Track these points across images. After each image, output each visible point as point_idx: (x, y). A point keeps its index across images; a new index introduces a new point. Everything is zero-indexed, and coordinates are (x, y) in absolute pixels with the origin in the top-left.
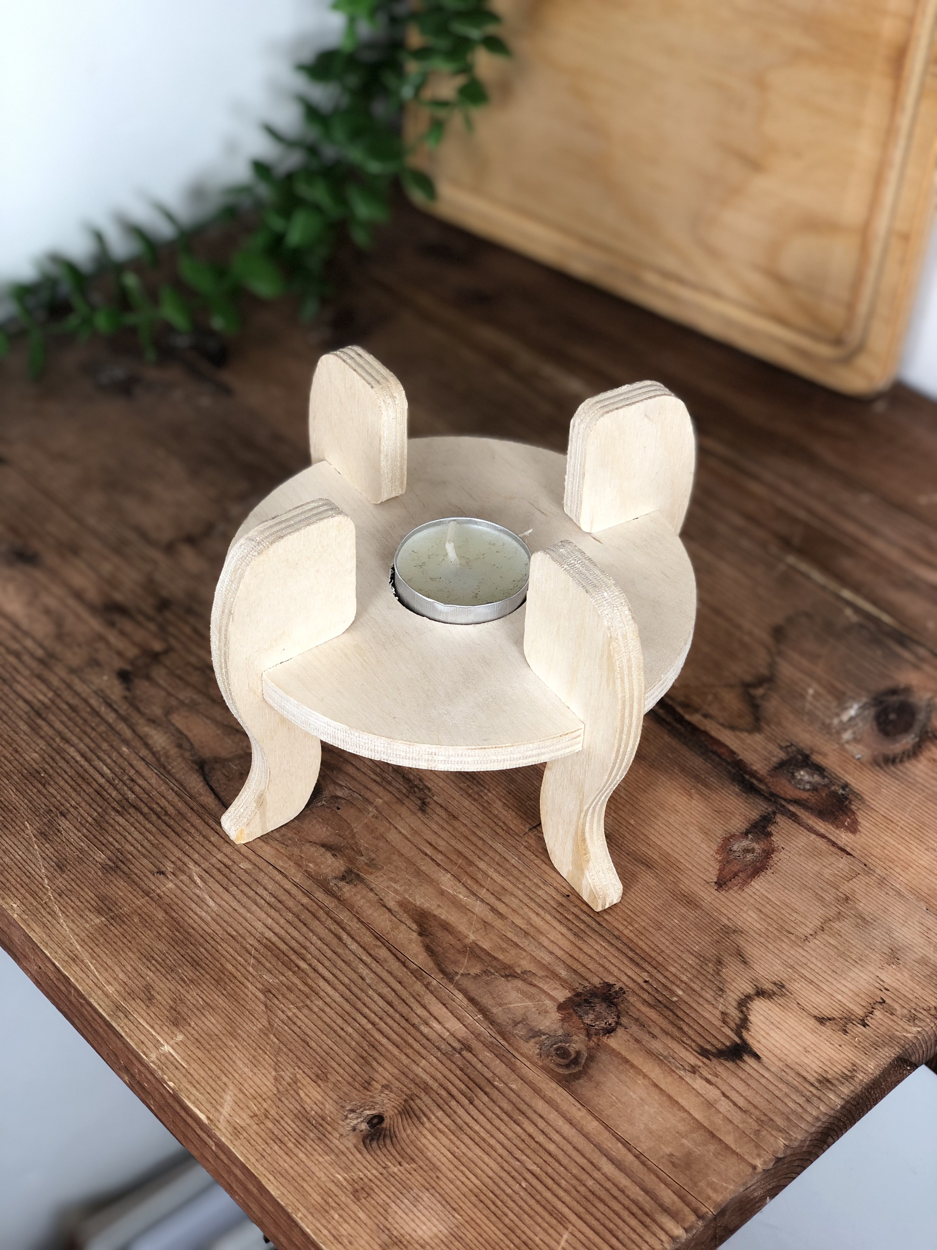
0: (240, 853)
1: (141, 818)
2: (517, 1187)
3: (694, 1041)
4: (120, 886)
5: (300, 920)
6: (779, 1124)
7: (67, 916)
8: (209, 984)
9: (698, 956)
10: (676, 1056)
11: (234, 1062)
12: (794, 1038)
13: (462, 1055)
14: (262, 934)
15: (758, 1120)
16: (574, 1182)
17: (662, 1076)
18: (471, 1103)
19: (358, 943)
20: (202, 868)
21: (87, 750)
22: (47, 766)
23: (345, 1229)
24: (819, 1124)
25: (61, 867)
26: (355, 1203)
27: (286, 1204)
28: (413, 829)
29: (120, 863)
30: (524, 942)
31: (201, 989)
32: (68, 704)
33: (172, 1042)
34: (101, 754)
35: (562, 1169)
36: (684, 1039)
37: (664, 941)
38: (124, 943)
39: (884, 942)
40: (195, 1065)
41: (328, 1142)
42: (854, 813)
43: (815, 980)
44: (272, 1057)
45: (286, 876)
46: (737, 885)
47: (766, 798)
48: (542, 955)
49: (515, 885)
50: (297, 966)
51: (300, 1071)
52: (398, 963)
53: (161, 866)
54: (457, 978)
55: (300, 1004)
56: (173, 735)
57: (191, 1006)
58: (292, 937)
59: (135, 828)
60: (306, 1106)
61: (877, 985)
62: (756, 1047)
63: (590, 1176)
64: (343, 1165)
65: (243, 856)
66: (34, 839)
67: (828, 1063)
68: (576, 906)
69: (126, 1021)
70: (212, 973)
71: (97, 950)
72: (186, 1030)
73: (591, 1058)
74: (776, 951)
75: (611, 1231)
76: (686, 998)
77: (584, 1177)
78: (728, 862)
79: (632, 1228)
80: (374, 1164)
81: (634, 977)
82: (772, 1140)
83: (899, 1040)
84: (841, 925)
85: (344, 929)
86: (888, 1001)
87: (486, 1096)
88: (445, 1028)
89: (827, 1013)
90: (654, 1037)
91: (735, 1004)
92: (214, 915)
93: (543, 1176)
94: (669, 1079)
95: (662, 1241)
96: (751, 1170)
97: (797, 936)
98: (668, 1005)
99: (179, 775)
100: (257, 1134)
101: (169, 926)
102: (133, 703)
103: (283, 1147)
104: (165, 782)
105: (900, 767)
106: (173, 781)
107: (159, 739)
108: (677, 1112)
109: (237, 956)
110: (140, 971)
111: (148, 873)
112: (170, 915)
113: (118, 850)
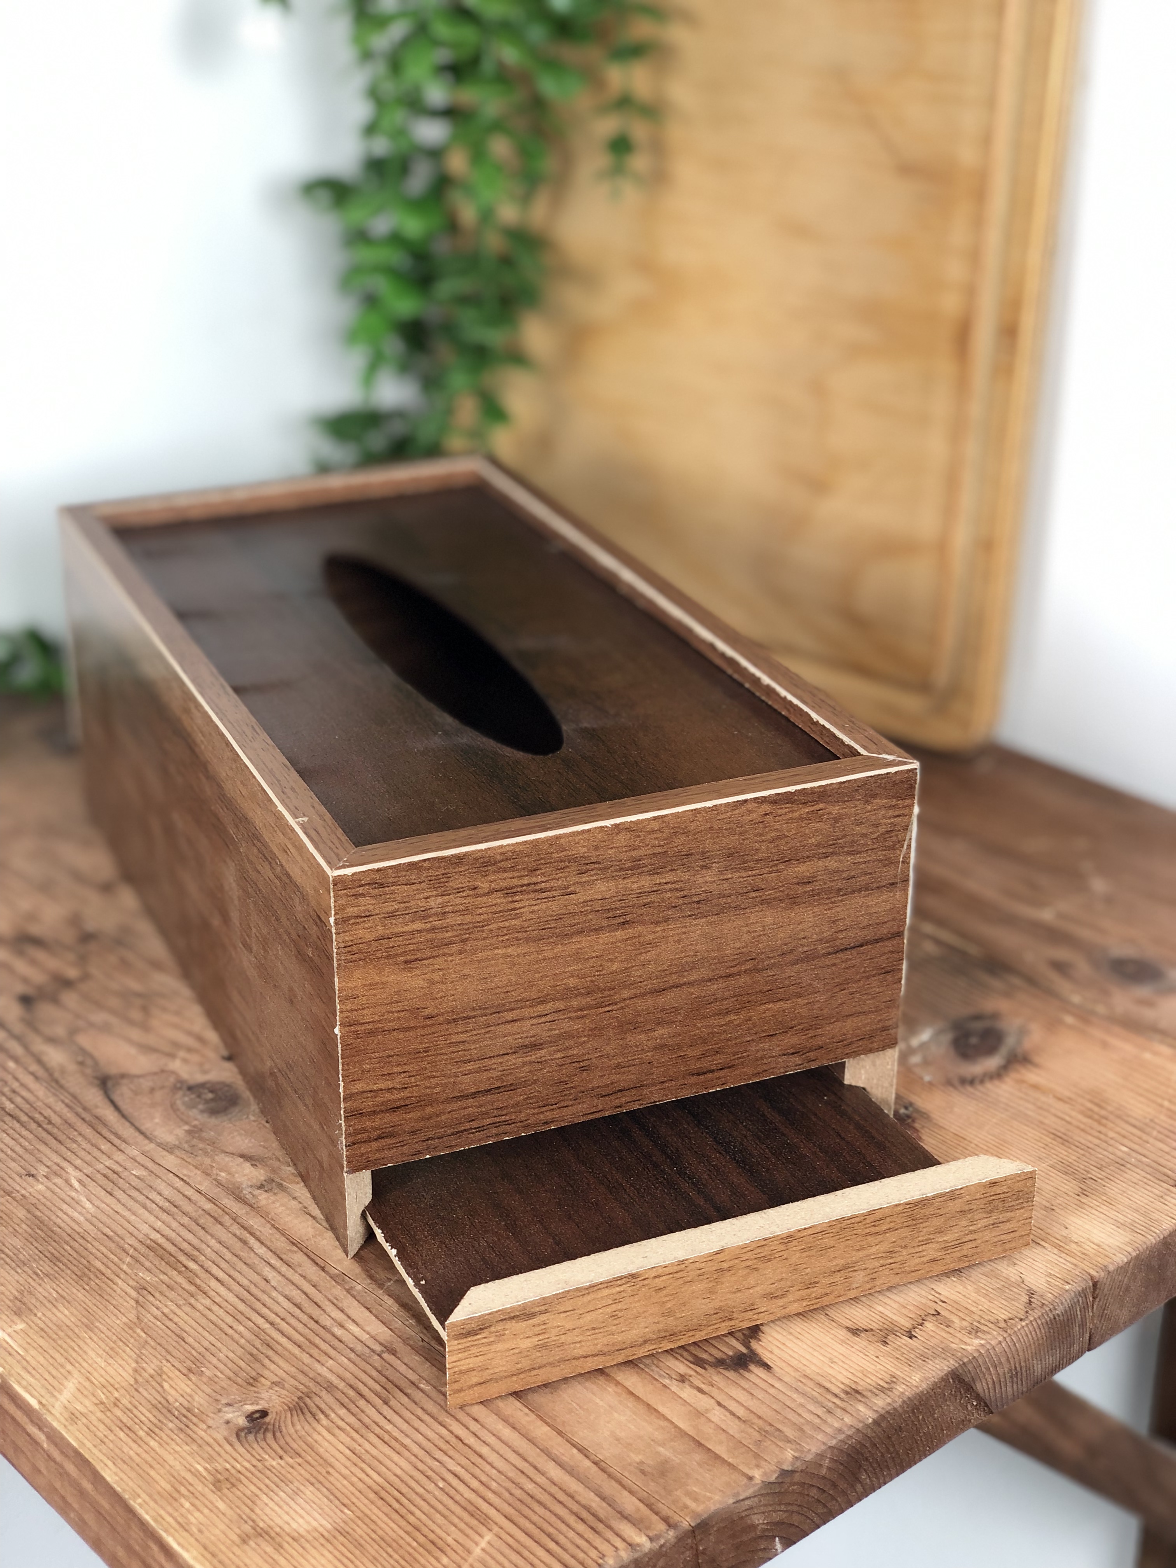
0: (136, 1161)
1: (17, 1125)
2: (431, 1487)
5: (198, 1224)
6: (788, 1434)
8: (68, 1279)
10: (661, 1364)
11: (85, 1352)
13: (381, 1357)
14: (147, 1236)
15: (760, 1430)
16: (508, 1484)
17: (639, 1384)
18: (386, 1403)
19: (268, 1248)
20: (84, 1173)
23: (195, 1518)
24: (842, 1437)
26: (213, 1492)
27: (124, 1490)
31: (57, 1283)
33: (10, 1330)
35: (494, 1471)
40: (33, 1352)
41: (191, 1433)
42: (917, 1131)
44: (135, 1350)
45: (188, 1184)
50: (185, 1267)
51: (169, 1365)
52: (315, 1268)
53: (32, 1169)
54: (389, 1284)
55: (181, 1302)
56: (75, 1053)
58: (183, 1240)
59: (8, 1134)
60: (169, 1398)
61: (931, 1297)
62: (766, 1356)
63: (531, 1480)
64: (206, 1456)
65: (140, 1164)
67: (860, 1375)
70: (75, 1269)
72: (31, 1320)
75: (549, 1535)
77: (523, 1480)
79: (578, 1534)
80: (248, 1456)
82: (777, 1451)
83: (955, 1353)
85: (252, 1234)
86: (943, 1313)
87: (406, 1398)
88: (364, 1330)
89: (863, 1324)
92: (89, 1216)
93: (467, 1477)
94: (650, 1388)
95: (616, 1548)
96: (745, 1480)
99: (75, 1089)
100: (100, 1420)
101: (29, 1223)
102: (31, 1024)
103: (131, 1434)
104: (55, 1095)
105: (980, 1088)
106: (66, 1094)
107: (56, 1056)
108: (655, 1420)
109: (108, 1254)
111: (13, 1175)
112: (33, 1215)
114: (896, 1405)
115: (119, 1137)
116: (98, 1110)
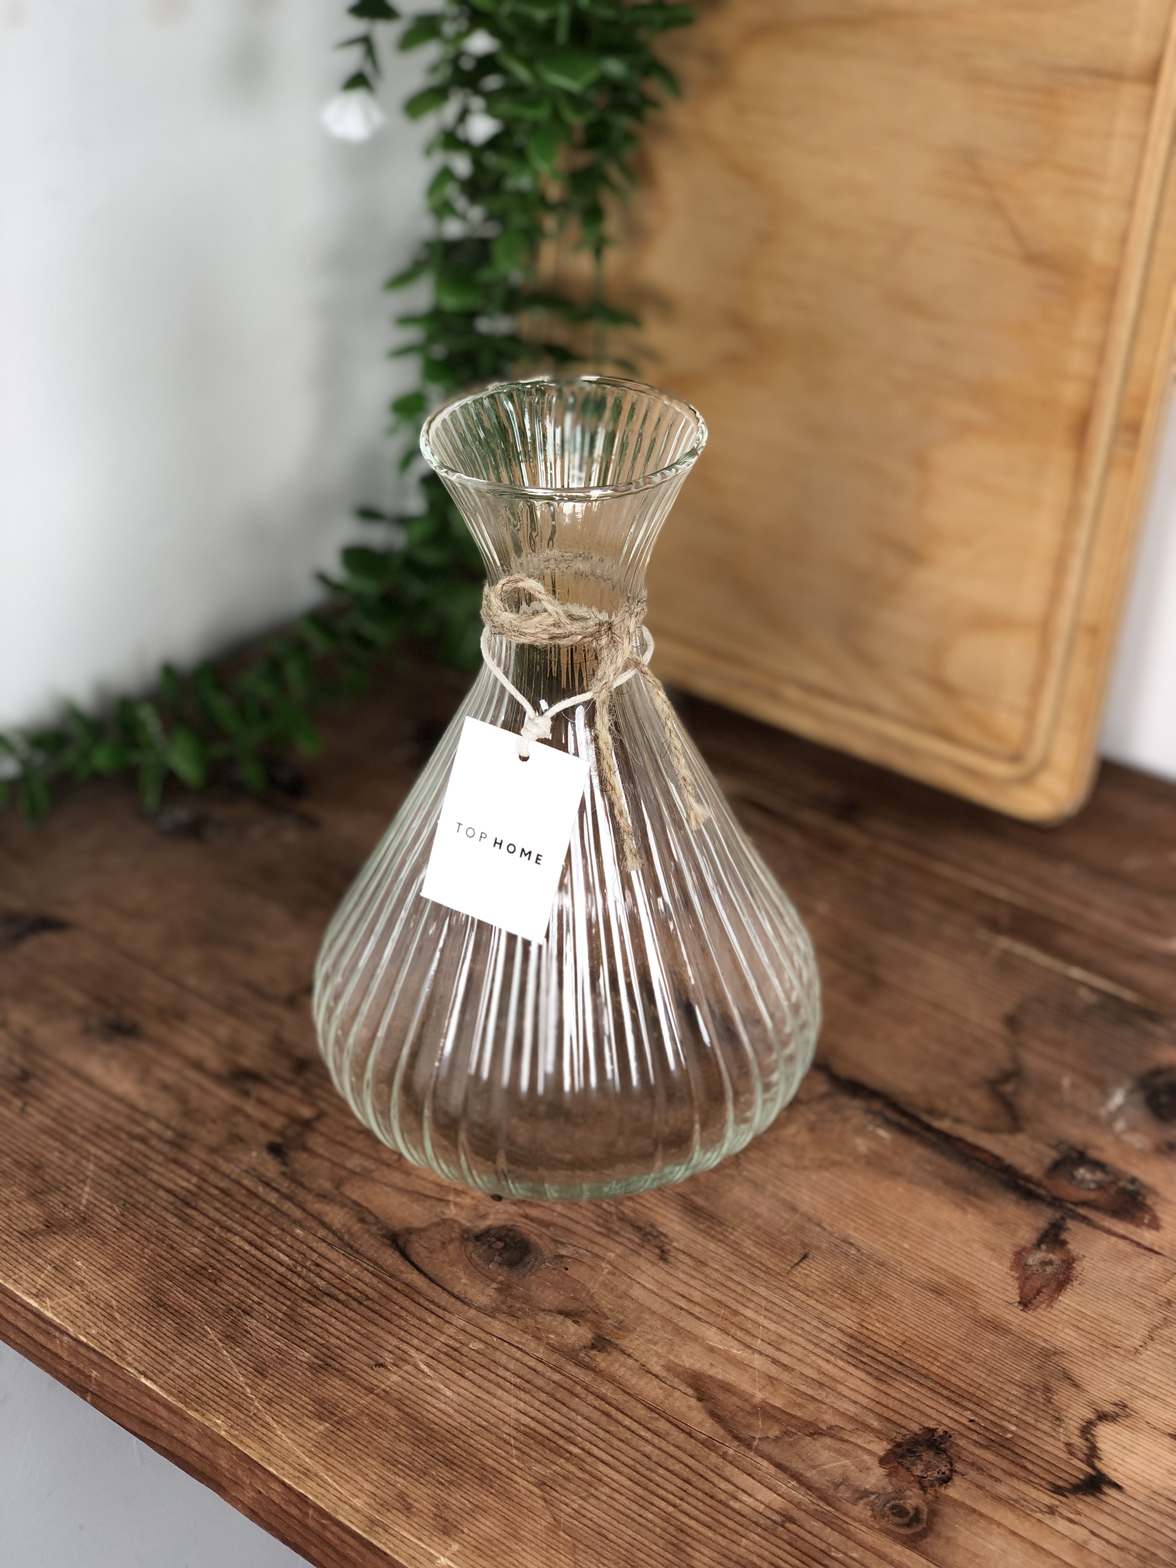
0: (465, 1332)
1: (339, 1306)
3: (1043, 1479)
4: (337, 1386)
5: (557, 1400)
6: (1163, 1557)
7: (285, 1426)
8: (472, 1484)
9: (1021, 1385)
10: (1027, 1498)
12: (1153, 1461)
13: (785, 1528)
14: (517, 1420)
15: (1139, 1556)
17: (1017, 1522)
19: (631, 1418)
20: (427, 1355)
21: (255, 1237)
22: (212, 1261)
25: (261, 1372)
28: (658, 1282)
29: (329, 1361)
30: (821, 1394)
31: (464, 1490)
32: (217, 1188)
33: (448, 1554)
34: (272, 1240)
36: (1032, 1478)
37: (979, 1373)
38: (360, 1450)
42: (1150, 1208)
43: (1159, 1395)
44: (569, 1556)
45: (526, 1353)
46: (1044, 1303)
47: (1049, 1203)
48: (846, 1407)
49: (794, 1333)
50: (568, 1452)
52: (683, 1435)
53: (378, 1357)
54: (755, 1443)
55: (584, 1494)
56: (351, 1209)
57: (459, 1511)
58: (552, 1420)
59: (336, 1318)
62: (1114, 1476)
65: (472, 1335)
66: (221, 1344)
68: (869, 1347)
69: (387, 1536)
70: (473, 1472)
71: (330, 1460)
72: (461, 1538)
73: (933, 1513)
74: (1108, 1370)
76: (1021, 1433)
78: (1026, 1278)
81: (956, 1417)
84: (1170, 1331)
85: (610, 1404)
88: (757, 1500)
90: (998, 1480)
91: (1077, 1432)
92: (456, 1406)
94: (1027, 1524)
97: (1126, 1350)
98: (1003, 1443)
99: (371, 1253)
101: (406, 1423)
102: (294, 1178)
104: (357, 1263)
106: (365, 1260)
107: (336, 1216)
108: (1047, 1559)
109: (494, 1448)
110: (386, 1478)
111: (366, 1368)
112: (403, 1412)
113: (322, 1345)
115: (439, 1307)
116: (405, 1276)
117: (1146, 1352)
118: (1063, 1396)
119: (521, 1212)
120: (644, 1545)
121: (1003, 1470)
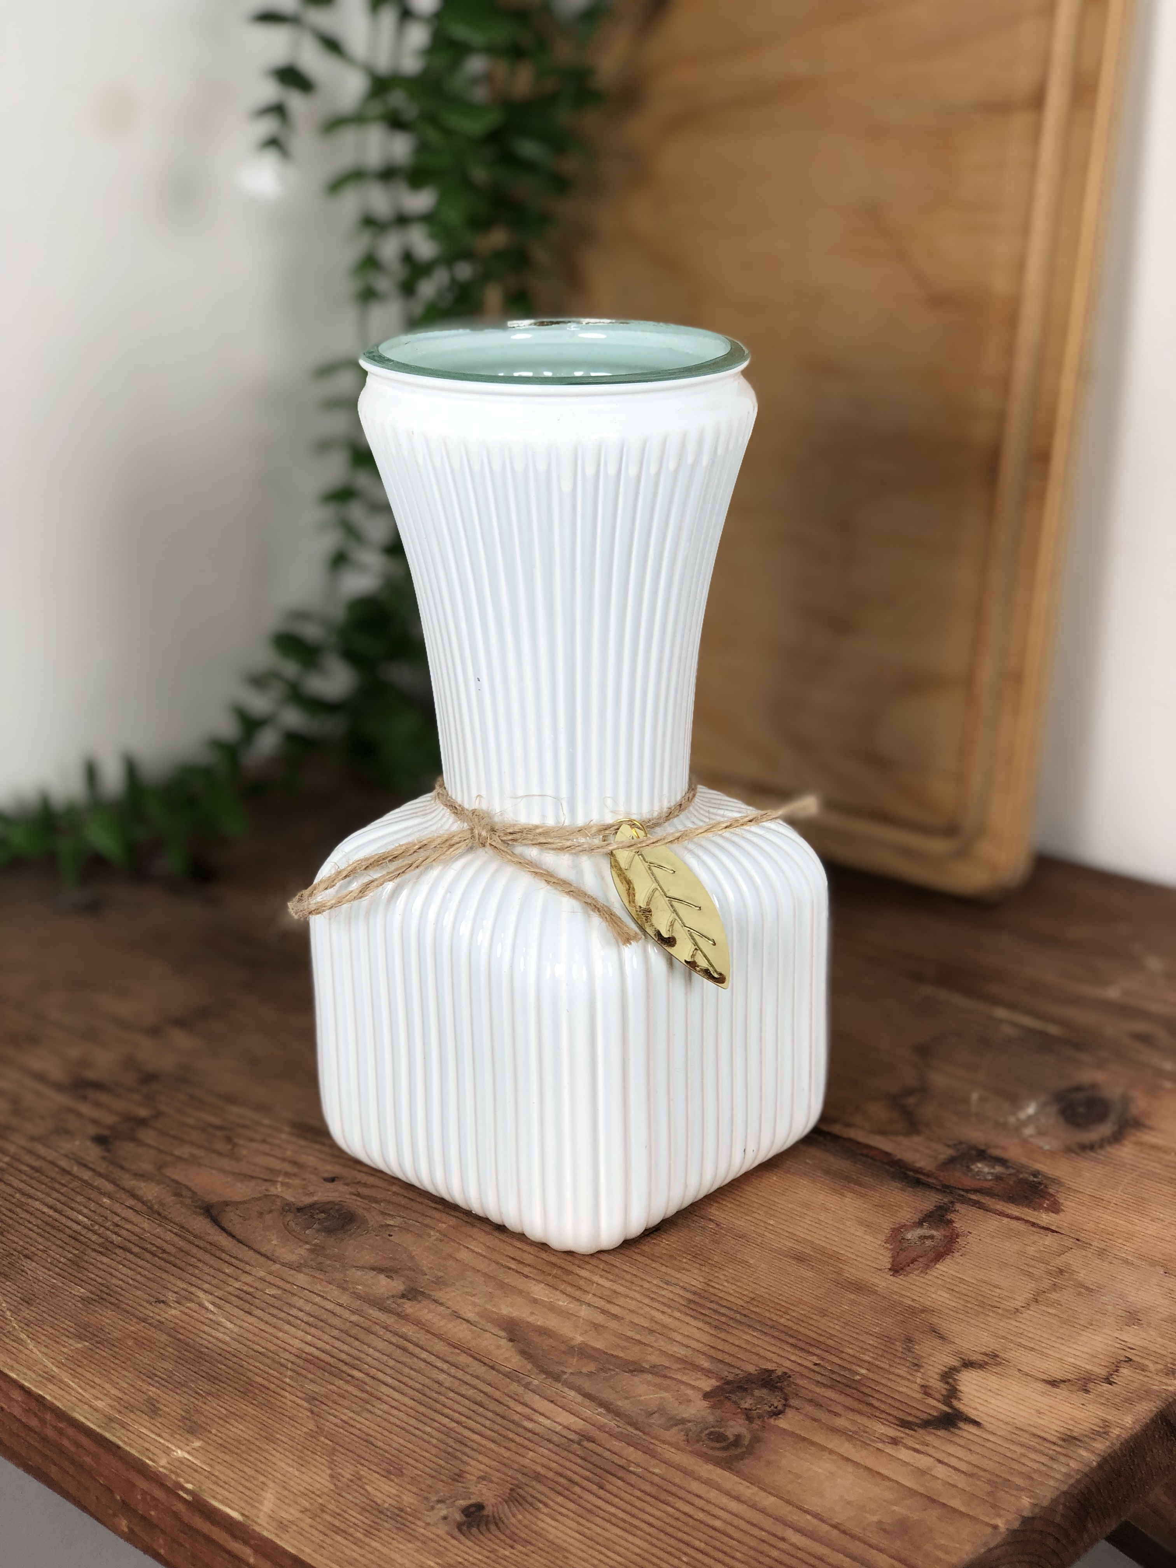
0: (265, 1281)
1: (131, 1256)
3: (890, 1415)
4: (108, 1316)
5: (349, 1336)
6: (1018, 1483)
7: (39, 1343)
8: (233, 1395)
9: (878, 1336)
10: (868, 1430)
11: (275, 1464)
12: (1020, 1402)
13: (582, 1446)
14: (300, 1349)
15: (989, 1482)
16: (752, 1553)
17: (854, 1450)
18: (602, 1488)
19: (429, 1352)
20: (215, 1296)
21: (56, 1203)
24: (1072, 1481)
25: (28, 1301)
28: (488, 1247)
29: (105, 1296)
30: (650, 1339)
31: (222, 1400)
32: (29, 1166)
33: (188, 1448)
34: (76, 1206)
35: (735, 1542)
36: (877, 1414)
37: (833, 1326)
38: (116, 1364)
39: (1119, 1307)
40: (218, 1467)
41: (411, 1531)
42: (1052, 1195)
43: (1036, 1347)
44: (324, 1457)
45: (326, 1299)
46: (917, 1269)
47: (938, 1190)
48: (676, 1350)
49: (628, 1288)
50: (349, 1375)
51: (365, 1469)
52: (484, 1368)
53: (160, 1296)
54: (565, 1377)
55: (357, 1408)
56: (168, 1186)
58: (340, 1351)
59: (124, 1266)
60: (376, 1499)
61: (1118, 1346)
62: (972, 1414)
63: (773, 1546)
64: (434, 1551)
65: (270, 1284)
67: (1071, 1422)
68: (712, 1302)
69: (123, 1431)
70: (236, 1385)
72: (206, 1437)
73: (756, 1439)
74: (981, 1325)
76: (871, 1375)
77: (765, 1548)
78: (901, 1250)
80: (477, 1548)
81: (799, 1361)
82: (1013, 1499)
83: (1158, 1394)
84: (1058, 1295)
85: (409, 1341)
86: (1134, 1358)
87: (619, 1481)
88: (555, 1422)
89: (1059, 1375)
90: (836, 1414)
91: (936, 1376)
92: (235, 1336)
93: (709, 1550)
94: (864, 1453)
96: (990, 1530)
97: (1004, 1310)
98: (849, 1383)
99: (179, 1219)
100: (311, 1526)
101: (175, 1347)
102: (115, 1162)
103: (350, 1538)
104: (160, 1225)
105: (1099, 1151)
106: (172, 1224)
107: (150, 1191)
108: (881, 1482)
109: (267, 1369)
110: (138, 1387)
111: (143, 1303)
112: (175, 1338)
113: (102, 1285)
114: (1116, 1447)
115: (241, 1260)
116: (210, 1237)
117: (1028, 1312)
118: (925, 1347)
119: (353, 1190)
120: (414, 1452)
121: (844, 1406)
